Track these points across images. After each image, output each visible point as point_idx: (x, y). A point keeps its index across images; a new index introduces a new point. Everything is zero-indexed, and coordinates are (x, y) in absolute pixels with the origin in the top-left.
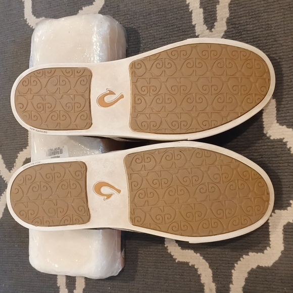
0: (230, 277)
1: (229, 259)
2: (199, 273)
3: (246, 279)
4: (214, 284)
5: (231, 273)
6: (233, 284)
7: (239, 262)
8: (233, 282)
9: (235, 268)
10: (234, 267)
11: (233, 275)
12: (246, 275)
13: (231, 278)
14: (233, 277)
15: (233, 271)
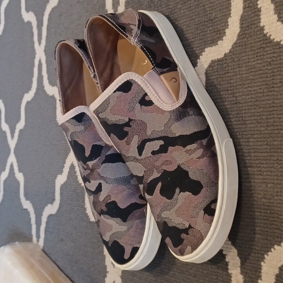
0: (259, 270)
1: (259, 249)
2: (227, 260)
3: (277, 276)
4: (241, 276)
5: (261, 265)
6: (261, 280)
7: (270, 253)
8: (262, 278)
9: (265, 261)
10: (264, 258)
11: (263, 268)
12: (277, 271)
13: (260, 272)
14: (262, 271)
15: (262, 263)
